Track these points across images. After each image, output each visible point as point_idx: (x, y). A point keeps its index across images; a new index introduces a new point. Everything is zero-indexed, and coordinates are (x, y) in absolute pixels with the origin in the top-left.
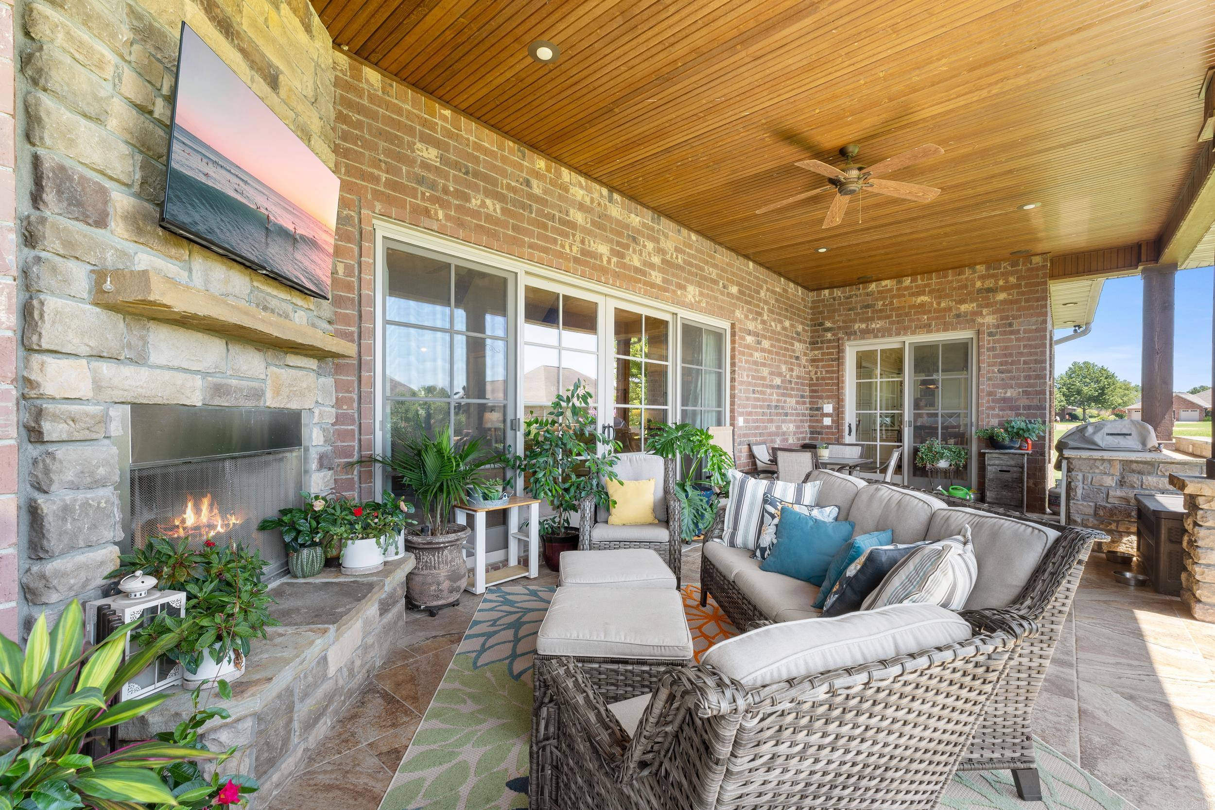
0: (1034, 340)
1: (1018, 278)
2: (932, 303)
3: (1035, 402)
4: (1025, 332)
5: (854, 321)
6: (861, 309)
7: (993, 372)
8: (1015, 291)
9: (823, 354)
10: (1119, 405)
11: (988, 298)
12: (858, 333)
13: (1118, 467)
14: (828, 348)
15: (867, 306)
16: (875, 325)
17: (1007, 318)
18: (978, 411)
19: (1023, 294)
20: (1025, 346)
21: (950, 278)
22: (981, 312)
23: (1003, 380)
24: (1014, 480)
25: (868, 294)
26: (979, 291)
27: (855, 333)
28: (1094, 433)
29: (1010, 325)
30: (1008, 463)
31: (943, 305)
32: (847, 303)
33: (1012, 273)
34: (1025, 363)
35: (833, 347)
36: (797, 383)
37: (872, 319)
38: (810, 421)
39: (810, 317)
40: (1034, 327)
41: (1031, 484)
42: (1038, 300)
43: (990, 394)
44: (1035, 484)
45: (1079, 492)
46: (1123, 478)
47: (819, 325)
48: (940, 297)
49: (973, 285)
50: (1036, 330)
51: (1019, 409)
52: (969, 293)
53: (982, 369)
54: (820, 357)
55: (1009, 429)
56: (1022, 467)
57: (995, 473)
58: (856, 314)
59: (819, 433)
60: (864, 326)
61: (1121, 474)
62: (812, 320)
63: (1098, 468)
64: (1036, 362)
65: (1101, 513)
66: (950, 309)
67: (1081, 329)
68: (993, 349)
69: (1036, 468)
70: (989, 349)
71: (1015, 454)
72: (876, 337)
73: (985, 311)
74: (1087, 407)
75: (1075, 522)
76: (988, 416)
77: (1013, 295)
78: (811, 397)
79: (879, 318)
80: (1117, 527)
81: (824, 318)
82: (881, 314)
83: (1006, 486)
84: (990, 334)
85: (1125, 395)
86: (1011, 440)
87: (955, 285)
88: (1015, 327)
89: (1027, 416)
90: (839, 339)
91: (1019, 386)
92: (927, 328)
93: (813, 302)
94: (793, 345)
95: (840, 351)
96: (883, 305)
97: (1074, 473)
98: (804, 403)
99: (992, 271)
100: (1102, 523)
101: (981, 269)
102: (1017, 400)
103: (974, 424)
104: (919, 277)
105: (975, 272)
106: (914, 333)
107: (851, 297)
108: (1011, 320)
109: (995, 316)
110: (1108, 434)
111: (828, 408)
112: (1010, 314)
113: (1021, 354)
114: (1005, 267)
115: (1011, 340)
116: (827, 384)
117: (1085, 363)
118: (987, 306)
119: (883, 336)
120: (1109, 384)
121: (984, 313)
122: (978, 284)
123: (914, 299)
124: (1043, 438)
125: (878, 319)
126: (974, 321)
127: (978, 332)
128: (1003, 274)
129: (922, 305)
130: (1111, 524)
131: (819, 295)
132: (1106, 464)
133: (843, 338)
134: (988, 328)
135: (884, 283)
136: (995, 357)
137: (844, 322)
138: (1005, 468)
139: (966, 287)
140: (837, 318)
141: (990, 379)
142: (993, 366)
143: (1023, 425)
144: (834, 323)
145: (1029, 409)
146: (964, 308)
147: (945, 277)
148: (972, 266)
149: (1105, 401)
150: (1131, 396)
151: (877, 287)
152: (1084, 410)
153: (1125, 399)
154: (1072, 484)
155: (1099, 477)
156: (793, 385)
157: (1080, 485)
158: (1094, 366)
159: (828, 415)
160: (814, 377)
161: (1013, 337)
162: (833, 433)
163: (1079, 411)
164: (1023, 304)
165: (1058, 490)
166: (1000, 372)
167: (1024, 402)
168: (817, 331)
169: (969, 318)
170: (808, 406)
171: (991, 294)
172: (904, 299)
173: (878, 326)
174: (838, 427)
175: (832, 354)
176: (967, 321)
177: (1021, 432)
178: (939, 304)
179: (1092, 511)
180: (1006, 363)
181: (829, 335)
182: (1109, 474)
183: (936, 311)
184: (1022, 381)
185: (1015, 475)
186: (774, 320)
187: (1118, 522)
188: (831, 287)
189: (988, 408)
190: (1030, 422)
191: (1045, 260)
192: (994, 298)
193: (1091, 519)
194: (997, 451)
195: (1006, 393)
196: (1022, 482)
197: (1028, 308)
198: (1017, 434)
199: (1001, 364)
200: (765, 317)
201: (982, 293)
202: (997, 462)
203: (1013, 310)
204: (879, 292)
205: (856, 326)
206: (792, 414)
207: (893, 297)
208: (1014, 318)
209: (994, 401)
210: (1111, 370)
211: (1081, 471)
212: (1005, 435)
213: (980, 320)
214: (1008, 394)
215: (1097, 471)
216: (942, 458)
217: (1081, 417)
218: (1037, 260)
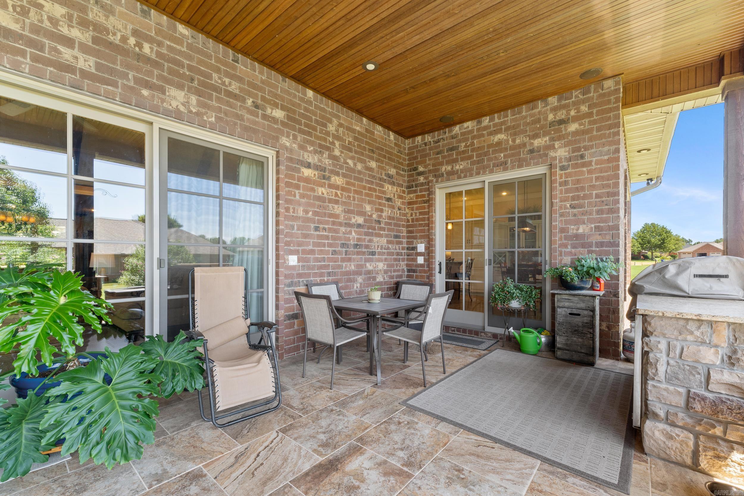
0: (607, 172)
1: (590, 107)
2: (508, 140)
3: (608, 238)
4: (596, 164)
5: (442, 164)
6: (447, 151)
7: (566, 208)
8: (587, 120)
9: (417, 197)
10: (673, 249)
11: (560, 130)
12: (445, 175)
13: (725, 333)
14: (421, 191)
15: (452, 149)
16: (459, 166)
17: (578, 149)
18: (551, 249)
19: (595, 122)
20: (597, 178)
21: (524, 114)
22: (554, 145)
23: (575, 215)
24: (585, 325)
25: (453, 137)
26: (552, 124)
27: (443, 174)
28: (678, 274)
29: (582, 157)
30: (578, 306)
31: (518, 141)
32: (436, 147)
33: (583, 102)
34: (597, 196)
35: (425, 190)
36: (386, 224)
37: (455, 161)
38: (408, 260)
39: (407, 162)
40: (606, 157)
41: (604, 327)
42: (610, 127)
43: (562, 230)
44: (608, 327)
45: (662, 368)
46: (735, 352)
47: (414, 170)
48: (515, 134)
49: (546, 119)
50: (609, 161)
51: (591, 247)
52: (542, 128)
53: (554, 204)
54: (415, 200)
55: (579, 268)
56: (593, 311)
57: (566, 316)
58: (443, 157)
59: (414, 271)
60: (449, 168)
61: (731, 345)
62: (408, 165)
63: (692, 333)
64: (609, 194)
65: (698, 407)
66: (524, 145)
67: (653, 182)
68: (566, 183)
69: (609, 309)
70: (561, 184)
71: (586, 296)
72: (459, 177)
73: (557, 144)
74: (654, 251)
75: (656, 416)
76: (561, 254)
77: (584, 125)
78: (408, 237)
79: (463, 159)
80: (725, 433)
81: (418, 163)
82: (464, 156)
83: (576, 331)
84: (563, 168)
85: (677, 244)
86: (581, 280)
87: (528, 120)
88: (587, 159)
89: (600, 253)
90: (429, 182)
91: (590, 221)
92: (503, 166)
93: (409, 149)
94: (383, 186)
95: (431, 193)
96: (466, 146)
97: (653, 339)
98: (401, 243)
99: (563, 102)
100: (699, 422)
101: (553, 100)
102: (589, 236)
103: (548, 262)
104: (496, 115)
105: (547, 105)
106: (491, 172)
107: (438, 141)
108: (583, 151)
109: (567, 149)
110: (695, 276)
111: (421, 248)
112: (582, 145)
113: (593, 187)
114: (576, 96)
115: (582, 173)
116: (421, 225)
117: (652, 224)
118: (559, 138)
119: (465, 177)
120: (667, 237)
121: (556, 146)
122: (551, 117)
123: (492, 138)
124: (617, 278)
125: (461, 161)
126: (546, 155)
127: (551, 166)
128: (574, 103)
129: (499, 143)
130: (714, 427)
131: (413, 142)
132: (705, 328)
133: (432, 180)
134: (560, 161)
135: (466, 125)
136: (567, 191)
137: (434, 165)
138: (575, 311)
139: (539, 121)
140: (428, 162)
141: (562, 215)
142: (565, 201)
143: (593, 263)
144: (425, 167)
145: (602, 246)
146: (537, 142)
147: (520, 113)
148: (544, 97)
149: (665, 247)
150: (680, 244)
151: (460, 129)
152: (652, 253)
153: (677, 246)
154: (651, 355)
155: (693, 348)
156: (382, 225)
157: (663, 358)
158: (658, 225)
159: (421, 254)
160: (410, 218)
161: (585, 169)
162: (425, 272)
163: (649, 254)
164: (595, 133)
165: (632, 335)
166: (572, 207)
167: (596, 238)
168: (412, 175)
169: (542, 152)
170: (405, 245)
171: (562, 126)
172: (482, 139)
173: (461, 167)
174: (428, 266)
175: (423, 196)
176: (540, 156)
177: (591, 271)
178: (514, 141)
179: (682, 402)
180: (578, 198)
181: (421, 179)
182: (710, 345)
183: (512, 148)
184: (595, 216)
185: (586, 320)
186: (352, 158)
187: (726, 425)
188: (422, 133)
189: (561, 246)
190: (602, 260)
191: (617, 83)
192: (566, 130)
193: (681, 415)
194: (567, 292)
195: (578, 229)
196: (593, 326)
197: (600, 137)
198: (588, 273)
199: (573, 199)
200: (337, 153)
201: (554, 126)
202: (567, 304)
203: (584, 140)
204: (463, 134)
205: (443, 169)
206: (380, 254)
207: (474, 138)
208: (586, 148)
209: (566, 238)
210: (669, 228)
211: (664, 335)
212: (573, 274)
213: (552, 154)
214: (581, 231)
215: (690, 338)
216: (513, 298)
217: (650, 257)
218: (609, 84)
